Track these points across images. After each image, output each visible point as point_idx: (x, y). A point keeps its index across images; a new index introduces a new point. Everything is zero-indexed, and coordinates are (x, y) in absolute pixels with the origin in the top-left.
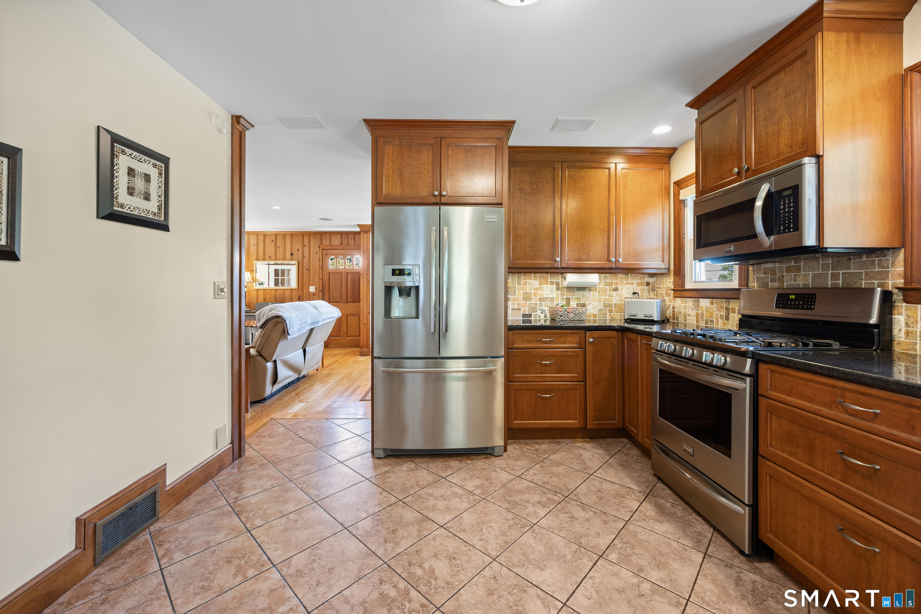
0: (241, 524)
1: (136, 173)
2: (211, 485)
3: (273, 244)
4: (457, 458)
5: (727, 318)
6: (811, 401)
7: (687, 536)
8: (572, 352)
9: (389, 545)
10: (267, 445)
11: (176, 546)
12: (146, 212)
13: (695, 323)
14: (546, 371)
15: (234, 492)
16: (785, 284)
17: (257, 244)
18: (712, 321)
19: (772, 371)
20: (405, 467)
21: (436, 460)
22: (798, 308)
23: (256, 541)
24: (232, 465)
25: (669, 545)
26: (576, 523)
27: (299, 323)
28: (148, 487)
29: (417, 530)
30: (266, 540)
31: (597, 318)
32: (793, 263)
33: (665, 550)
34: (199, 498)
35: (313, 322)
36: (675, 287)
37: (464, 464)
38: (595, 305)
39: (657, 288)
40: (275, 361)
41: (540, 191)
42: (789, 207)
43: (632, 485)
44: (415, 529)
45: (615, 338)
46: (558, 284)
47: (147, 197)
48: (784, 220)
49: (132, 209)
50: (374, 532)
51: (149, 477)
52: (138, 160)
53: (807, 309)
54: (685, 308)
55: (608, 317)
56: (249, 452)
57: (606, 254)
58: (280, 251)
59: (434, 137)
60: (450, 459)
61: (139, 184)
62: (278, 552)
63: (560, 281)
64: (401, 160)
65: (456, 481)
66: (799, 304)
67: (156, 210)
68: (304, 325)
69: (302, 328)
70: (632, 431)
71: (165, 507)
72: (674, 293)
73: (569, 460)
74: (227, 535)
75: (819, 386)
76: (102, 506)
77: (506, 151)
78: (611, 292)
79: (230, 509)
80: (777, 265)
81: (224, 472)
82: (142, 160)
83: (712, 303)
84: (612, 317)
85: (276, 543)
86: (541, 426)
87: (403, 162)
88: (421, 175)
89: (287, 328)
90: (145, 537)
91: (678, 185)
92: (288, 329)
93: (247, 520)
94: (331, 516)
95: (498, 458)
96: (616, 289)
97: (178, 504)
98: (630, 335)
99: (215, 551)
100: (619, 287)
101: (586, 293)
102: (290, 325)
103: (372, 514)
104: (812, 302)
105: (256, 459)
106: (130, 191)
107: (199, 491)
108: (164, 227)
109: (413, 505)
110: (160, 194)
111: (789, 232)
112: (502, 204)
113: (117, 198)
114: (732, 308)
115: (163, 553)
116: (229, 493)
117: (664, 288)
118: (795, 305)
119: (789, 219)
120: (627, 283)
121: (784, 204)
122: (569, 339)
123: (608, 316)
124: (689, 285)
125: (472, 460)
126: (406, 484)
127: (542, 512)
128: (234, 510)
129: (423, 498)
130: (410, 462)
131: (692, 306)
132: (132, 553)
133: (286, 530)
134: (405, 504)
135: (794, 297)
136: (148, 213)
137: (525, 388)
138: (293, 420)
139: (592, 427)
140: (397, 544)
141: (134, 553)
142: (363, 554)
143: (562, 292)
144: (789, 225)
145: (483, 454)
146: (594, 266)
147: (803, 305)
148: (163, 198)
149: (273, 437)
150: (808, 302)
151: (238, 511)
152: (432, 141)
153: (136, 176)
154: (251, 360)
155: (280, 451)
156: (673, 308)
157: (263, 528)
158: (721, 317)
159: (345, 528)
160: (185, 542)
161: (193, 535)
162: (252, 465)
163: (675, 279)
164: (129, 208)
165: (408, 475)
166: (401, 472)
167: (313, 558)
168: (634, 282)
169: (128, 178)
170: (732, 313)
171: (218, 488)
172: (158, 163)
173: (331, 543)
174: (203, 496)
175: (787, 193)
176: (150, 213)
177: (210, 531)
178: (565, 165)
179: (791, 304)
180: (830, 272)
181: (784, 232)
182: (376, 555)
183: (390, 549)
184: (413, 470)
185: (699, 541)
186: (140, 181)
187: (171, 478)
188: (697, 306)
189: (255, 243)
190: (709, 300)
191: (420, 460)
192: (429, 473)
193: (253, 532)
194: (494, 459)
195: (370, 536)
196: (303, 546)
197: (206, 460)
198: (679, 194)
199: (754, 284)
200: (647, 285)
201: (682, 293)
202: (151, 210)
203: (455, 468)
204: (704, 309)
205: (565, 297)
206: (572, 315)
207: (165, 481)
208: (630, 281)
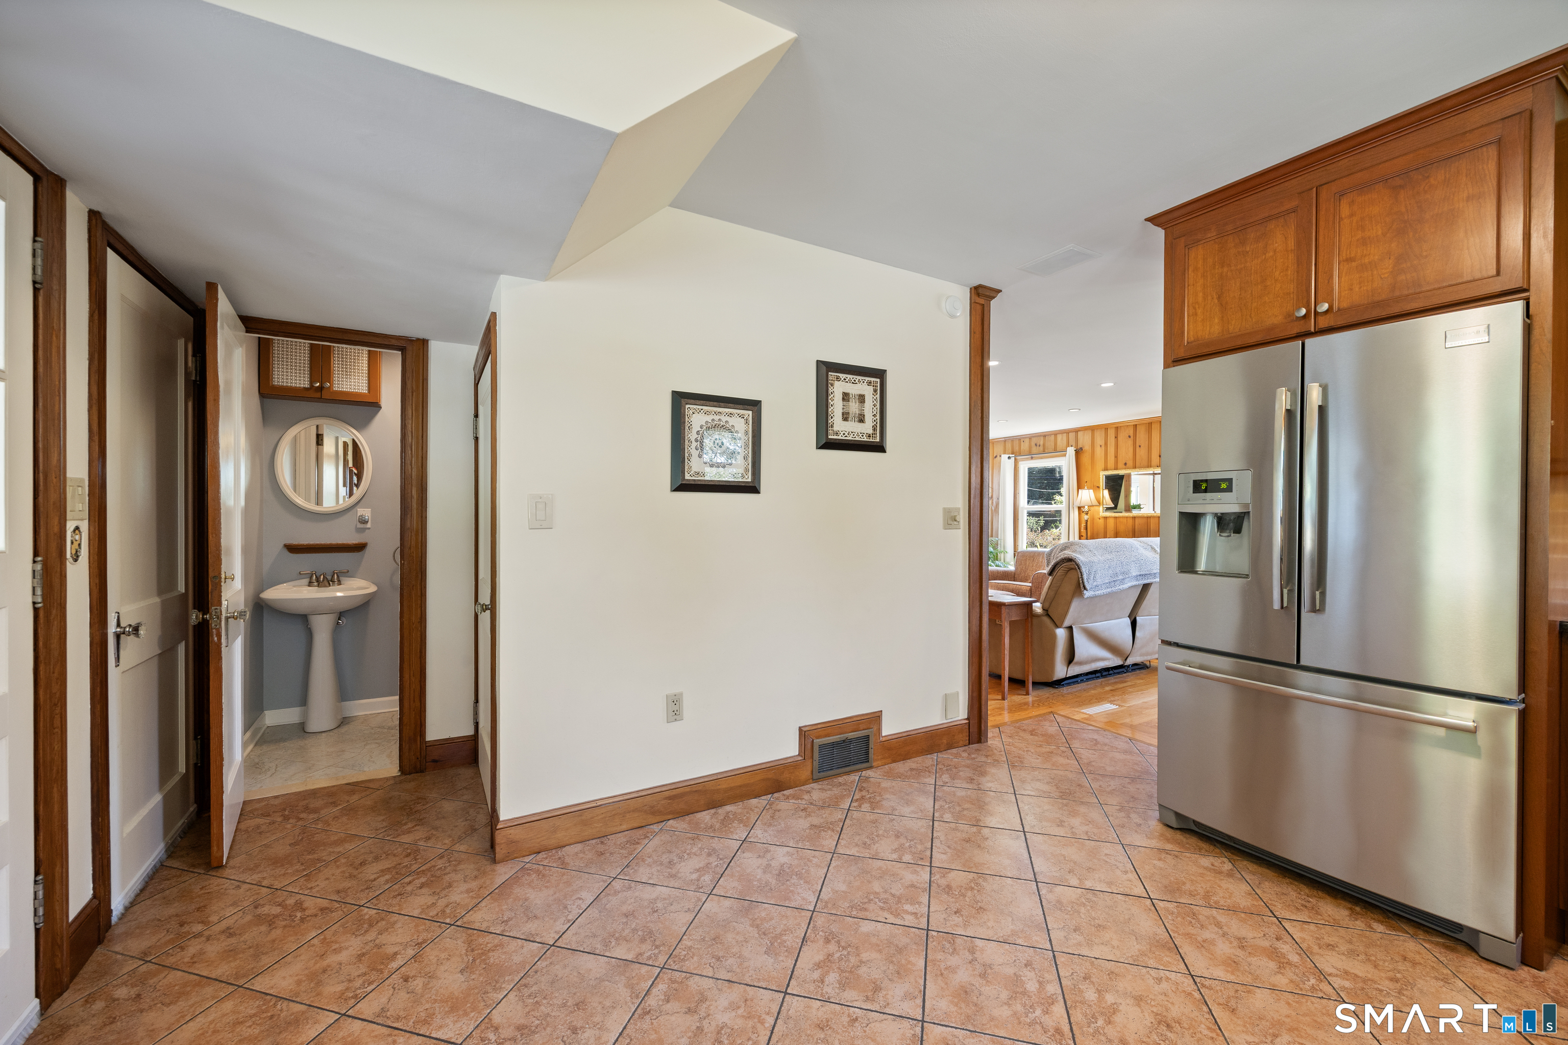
0: (932, 810)
1: (851, 396)
2: (932, 758)
3: (1130, 442)
4: (1349, 905)
9: (1077, 936)
10: (1020, 741)
11: (870, 798)
12: (861, 435)
15: (948, 776)
17: (1106, 444)
20: (1206, 861)
21: (1291, 883)
23: (933, 833)
24: (966, 747)
27: (1111, 572)
28: (862, 727)
29: (1139, 950)
30: (942, 838)
34: (914, 766)
35: (1142, 573)
37: (1360, 924)
40: (1070, 628)
44: (1137, 947)
47: (861, 420)
49: (846, 434)
50: (1070, 909)
51: (863, 718)
52: (853, 383)
56: (993, 739)
58: (1142, 453)
59: (1300, 193)
60: (1329, 899)
61: (854, 407)
62: (944, 857)
64: (1223, 267)
65: (1304, 940)
67: (871, 431)
68: (1121, 577)
69: (1118, 582)
71: (879, 757)
74: (913, 812)
76: (819, 726)
79: (933, 790)
81: (954, 751)
82: (857, 382)
85: (949, 847)
87: (1225, 269)
88: (1269, 283)
89: (1082, 578)
90: (855, 777)
92: (1085, 581)
93: (939, 809)
94: (1030, 858)
97: (894, 761)
99: (894, 819)
102: (1089, 574)
103: (1087, 887)
105: (995, 751)
106: (845, 416)
107: (919, 759)
108: (879, 448)
109: (1167, 918)
110: (875, 413)
112: (1523, 290)
113: (832, 426)
115: (858, 798)
116: (943, 774)
126: (1184, 883)
128: (935, 793)
129: (1198, 920)
130: (1225, 860)
132: (840, 784)
133: (968, 841)
134: (1153, 908)
136: (863, 436)
138: (1079, 723)
140: (1090, 944)
141: (841, 786)
142: (1032, 922)
145: (1442, 935)
148: (878, 417)
149: (1035, 735)
151: (938, 796)
152: (1294, 203)
153: (851, 400)
154: (1035, 621)
155: (1031, 754)
157: (948, 825)
159: (1036, 881)
160: (878, 798)
161: (888, 796)
162: (987, 756)
164: (844, 434)
165: (1202, 875)
166: (1191, 864)
167: (973, 885)
169: (843, 404)
171: (937, 764)
172: (872, 379)
173: (1005, 884)
174: (919, 765)
176: (864, 435)
177: (902, 801)
182: (1049, 935)
183: (1075, 942)
184: (1220, 873)
186: (854, 404)
187: (889, 728)
189: (1103, 443)
191: (1252, 867)
192: (1250, 894)
193: (936, 823)
195: (1060, 909)
196: (972, 867)
197: (931, 726)
202: (865, 432)
203: (1327, 918)
207: (879, 730)
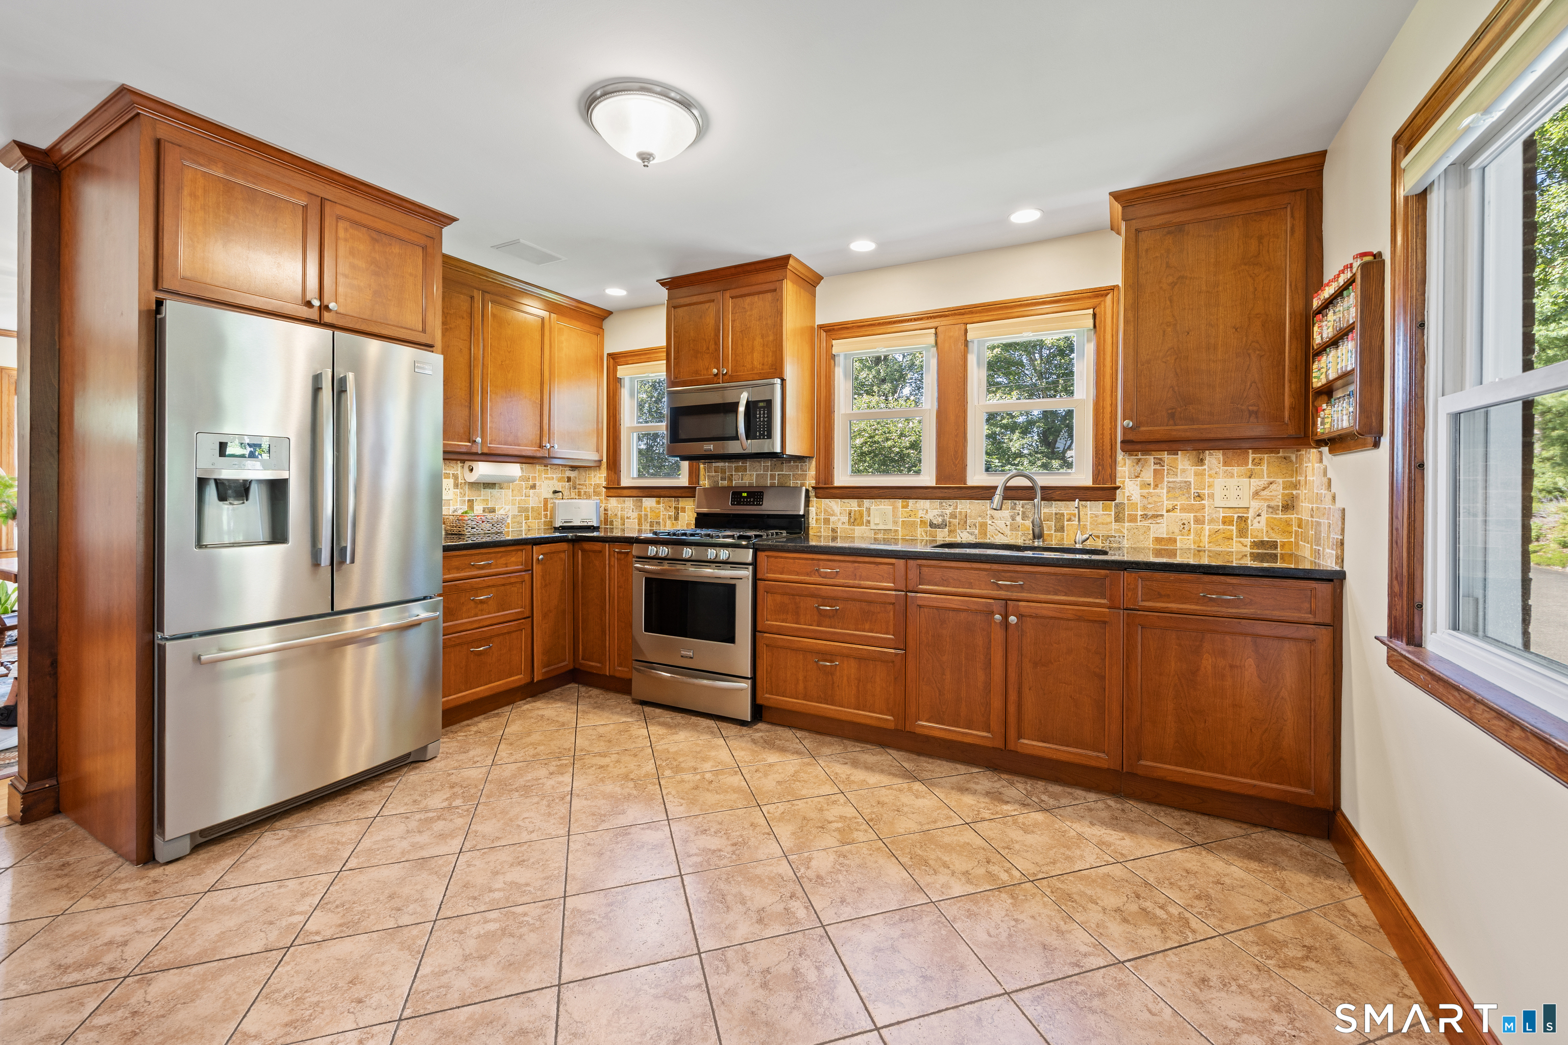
5: (676, 518)
6: (798, 574)
7: (702, 733)
8: (516, 577)
13: (637, 527)
14: (482, 610)
16: (734, 482)
18: (658, 523)
19: (768, 556)
22: (750, 505)
25: (697, 745)
26: (609, 769)
31: (510, 529)
32: (740, 464)
33: (698, 749)
36: (608, 484)
38: (507, 510)
39: (580, 484)
41: (451, 328)
42: (764, 417)
43: (624, 719)
44: (423, 875)
45: (564, 551)
46: (456, 477)
48: (760, 428)
53: (757, 505)
54: (623, 509)
55: (524, 528)
57: (538, 438)
59: (308, 193)
63: (459, 472)
66: (750, 501)
70: (592, 667)
72: (606, 492)
73: (535, 725)
75: (803, 561)
77: (439, 261)
78: (528, 490)
80: (727, 464)
83: (658, 503)
84: (529, 527)
86: (476, 697)
87: (232, 217)
91: (613, 359)
95: (434, 761)
96: (533, 487)
98: (587, 546)
100: (538, 484)
101: (495, 492)
104: (760, 498)
111: (764, 438)
112: (431, 346)
114: (682, 508)
117: (591, 485)
118: (747, 501)
119: (764, 426)
120: (546, 478)
121: (760, 414)
122: (513, 559)
123: (524, 524)
124: (625, 482)
125: (393, 779)
127: (567, 778)
129: (378, 849)
131: (632, 507)
134: (356, 870)
135: (745, 494)
137: (453, 643)
139: (540, 678)
143: (462, 491)
144: (764, 433)
146: (524, 454)
147: (753, 501)
150: (757, 498)
152: (304, 198)
156: (605, 510)
158: (670, 517)
163: (608, 474)
168: (554, 476)
170: (681, 512)
175: (761, 404)
178: (487, 296)
179: (744, 501)
180: (769, 473)
181: (760, 438)
185: (712, 732)
188: (639, 507)
190: (654, 499)
192: (335, 826)
194: (427, 764)
198: (615, 371)
199: (705, 483)
200: (568, 482)
201: (619, 491)
204: (649, 510)
205: (467, 499)
206: (488, 525)
208: (549, 476)
